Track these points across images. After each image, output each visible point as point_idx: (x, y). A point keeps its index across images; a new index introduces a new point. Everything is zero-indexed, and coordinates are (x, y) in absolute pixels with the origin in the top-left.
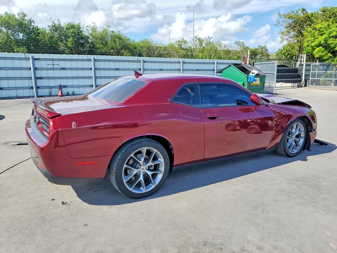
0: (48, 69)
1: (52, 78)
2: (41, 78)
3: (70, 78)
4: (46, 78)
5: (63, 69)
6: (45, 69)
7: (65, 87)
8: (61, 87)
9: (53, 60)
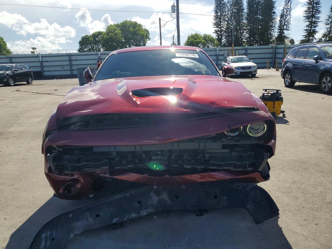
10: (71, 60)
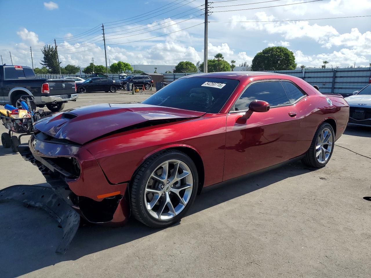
10: (335, 77)
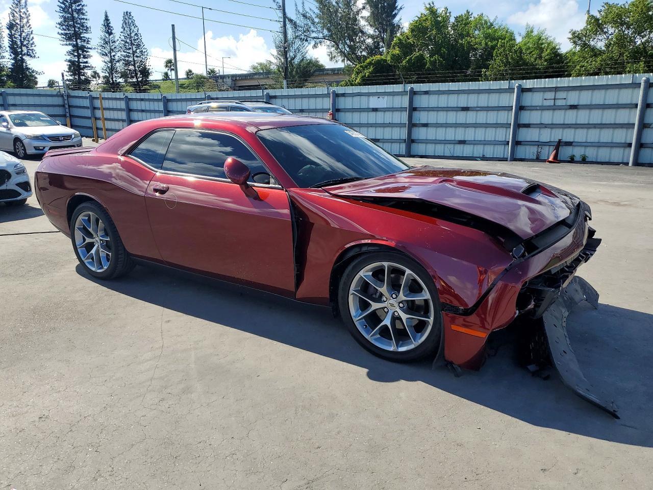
0: (543, 108)
1: (547, 126)
2: (527, 126)
3: (584, 126)
4: (537, 126)
5: (573, 107)
6: (538, 108)
7: (569, 144)
8: (559, 144)
9: (556, 89)
